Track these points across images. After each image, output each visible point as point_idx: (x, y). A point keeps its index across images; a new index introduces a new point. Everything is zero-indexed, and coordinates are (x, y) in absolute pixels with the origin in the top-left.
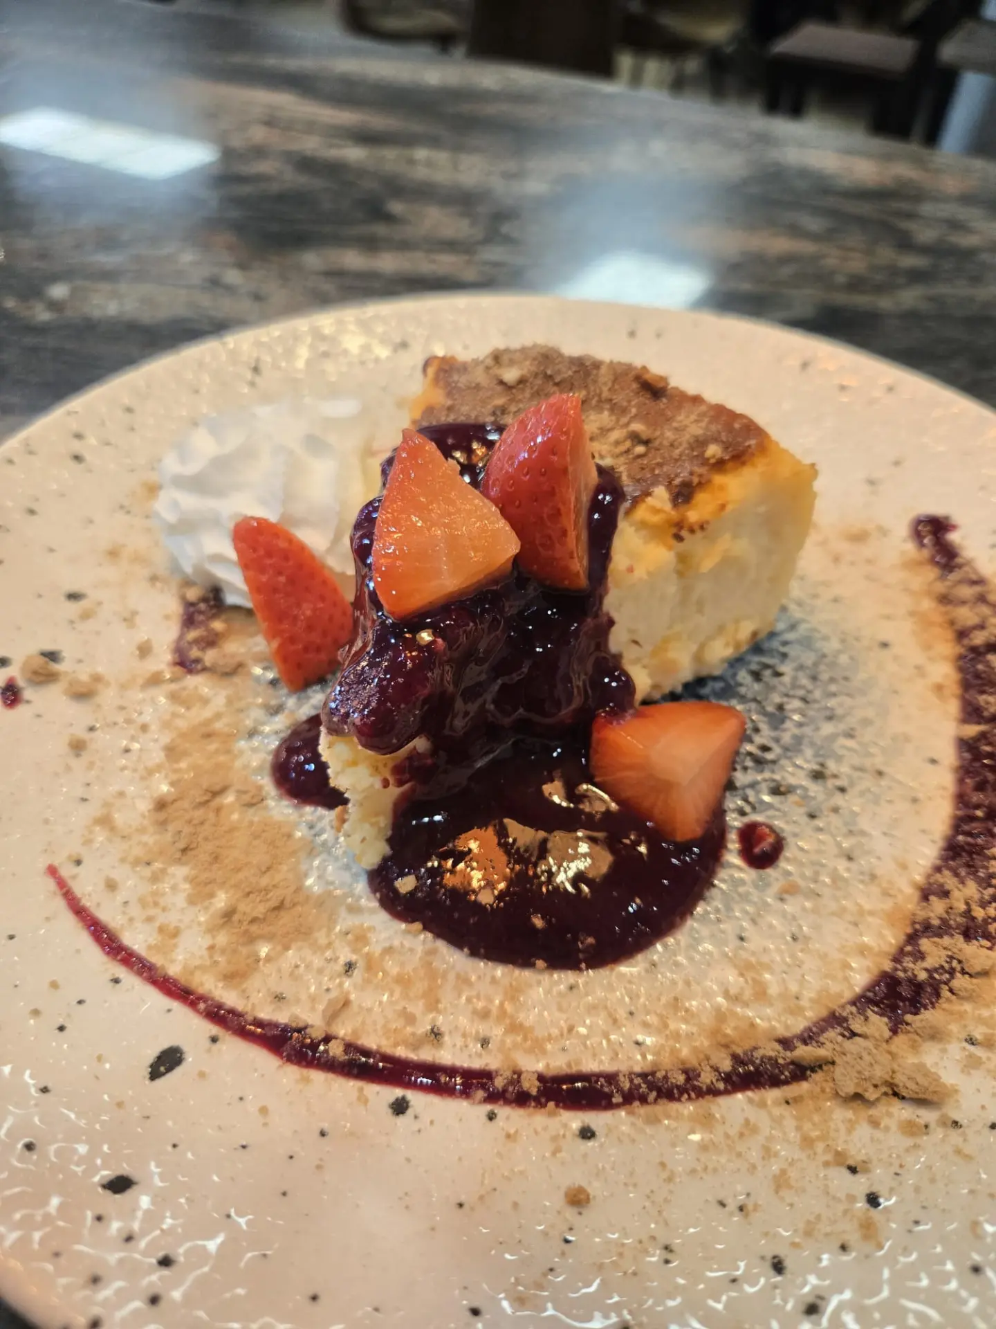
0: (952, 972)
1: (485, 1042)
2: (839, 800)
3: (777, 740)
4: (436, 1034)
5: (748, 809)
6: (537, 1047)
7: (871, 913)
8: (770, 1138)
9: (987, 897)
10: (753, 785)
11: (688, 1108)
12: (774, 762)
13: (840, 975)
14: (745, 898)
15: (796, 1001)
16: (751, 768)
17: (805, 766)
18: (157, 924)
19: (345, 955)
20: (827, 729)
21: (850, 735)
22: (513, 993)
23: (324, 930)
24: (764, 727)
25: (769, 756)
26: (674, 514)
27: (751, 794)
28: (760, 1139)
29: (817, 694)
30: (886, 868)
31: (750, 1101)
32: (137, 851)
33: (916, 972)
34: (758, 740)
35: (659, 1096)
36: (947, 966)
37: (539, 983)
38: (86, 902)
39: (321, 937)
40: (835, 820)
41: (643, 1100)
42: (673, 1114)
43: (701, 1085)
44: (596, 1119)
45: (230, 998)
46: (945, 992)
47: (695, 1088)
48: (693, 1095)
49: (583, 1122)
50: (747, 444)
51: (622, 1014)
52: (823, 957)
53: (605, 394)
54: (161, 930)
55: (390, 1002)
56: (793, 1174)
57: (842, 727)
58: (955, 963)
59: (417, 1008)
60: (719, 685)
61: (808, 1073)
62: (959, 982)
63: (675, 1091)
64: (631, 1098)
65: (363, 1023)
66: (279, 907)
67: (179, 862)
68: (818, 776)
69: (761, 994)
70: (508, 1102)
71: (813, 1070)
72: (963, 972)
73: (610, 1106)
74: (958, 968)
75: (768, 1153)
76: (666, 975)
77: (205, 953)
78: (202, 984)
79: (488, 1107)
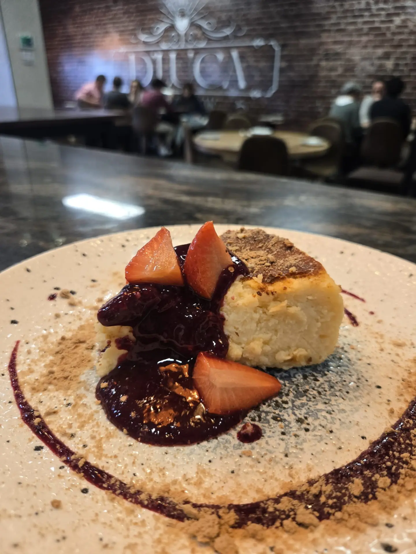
0: (288, 517)
1: (85, 446)
2: (302, 433)
3: (293, 402)
4: (72, 436)
5: (257, 419)
6: (99, 457)
7: (276, 480)
8: (146, 532)
9: (334, 495)
10: (267, 413)
11: (127, 504)
12: (284, 408)
13: (240, 494)
14: (226, 448)
15: (211, 494)
16: (272, 406)
17: (298, 415)
18: (30, 367)
19: (71, 400)
20: (321, 406)
21: (329, 412)
22: (109, 436)
23: (72, 391)
24: (291, 395)
25: (285, 405)
26: (262, 285)
27: (263, 415)
28: (142, 530)
29: (328, 393)
30: (299, 466)
31: (154, 516)
32: (46, 348)
33: (269, 507)
34: (285, 398)
35: (121, 494)
36: (287, 513)
37: (121, 438)
38: (18, 354)
39: (69, 392)
40: (293, 440)
41: (114, 492)
42: (121, 503)
43: (139, 498)
44: (92, 488)
45: (27, 395)
46: (278, 524)
47: (136, 499)
48: (133, 500)
49: (88, 487)
50: (309, 270)
51: (138, 462)
52: (239, 485)
53: (270, 246)
54: (29, 369)
55: (70, 420)
56: (140, 548)
57: (329, 408)
58: (292, 513)
59: (76, 425)
60: (285, 374)
61: (185, 519)
62: (287, 523)
63: (128, 495)
64: (111, 488)
65: (55, 421)
66: (66, 378)
67: (53, 355)
68: (300, 421)
69: (199, 484)
70: (70, 466)
71: (188, 518)
72: (294, 519)
73: (101, 487)
74: (293, 516)
75: (140, 535)
76: (168, 458)
77: (34, 380)
78: (24, 387)
79: (63, 464)
